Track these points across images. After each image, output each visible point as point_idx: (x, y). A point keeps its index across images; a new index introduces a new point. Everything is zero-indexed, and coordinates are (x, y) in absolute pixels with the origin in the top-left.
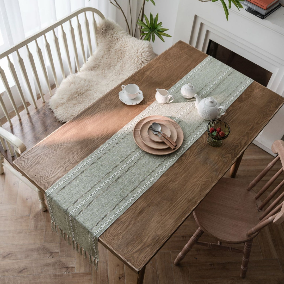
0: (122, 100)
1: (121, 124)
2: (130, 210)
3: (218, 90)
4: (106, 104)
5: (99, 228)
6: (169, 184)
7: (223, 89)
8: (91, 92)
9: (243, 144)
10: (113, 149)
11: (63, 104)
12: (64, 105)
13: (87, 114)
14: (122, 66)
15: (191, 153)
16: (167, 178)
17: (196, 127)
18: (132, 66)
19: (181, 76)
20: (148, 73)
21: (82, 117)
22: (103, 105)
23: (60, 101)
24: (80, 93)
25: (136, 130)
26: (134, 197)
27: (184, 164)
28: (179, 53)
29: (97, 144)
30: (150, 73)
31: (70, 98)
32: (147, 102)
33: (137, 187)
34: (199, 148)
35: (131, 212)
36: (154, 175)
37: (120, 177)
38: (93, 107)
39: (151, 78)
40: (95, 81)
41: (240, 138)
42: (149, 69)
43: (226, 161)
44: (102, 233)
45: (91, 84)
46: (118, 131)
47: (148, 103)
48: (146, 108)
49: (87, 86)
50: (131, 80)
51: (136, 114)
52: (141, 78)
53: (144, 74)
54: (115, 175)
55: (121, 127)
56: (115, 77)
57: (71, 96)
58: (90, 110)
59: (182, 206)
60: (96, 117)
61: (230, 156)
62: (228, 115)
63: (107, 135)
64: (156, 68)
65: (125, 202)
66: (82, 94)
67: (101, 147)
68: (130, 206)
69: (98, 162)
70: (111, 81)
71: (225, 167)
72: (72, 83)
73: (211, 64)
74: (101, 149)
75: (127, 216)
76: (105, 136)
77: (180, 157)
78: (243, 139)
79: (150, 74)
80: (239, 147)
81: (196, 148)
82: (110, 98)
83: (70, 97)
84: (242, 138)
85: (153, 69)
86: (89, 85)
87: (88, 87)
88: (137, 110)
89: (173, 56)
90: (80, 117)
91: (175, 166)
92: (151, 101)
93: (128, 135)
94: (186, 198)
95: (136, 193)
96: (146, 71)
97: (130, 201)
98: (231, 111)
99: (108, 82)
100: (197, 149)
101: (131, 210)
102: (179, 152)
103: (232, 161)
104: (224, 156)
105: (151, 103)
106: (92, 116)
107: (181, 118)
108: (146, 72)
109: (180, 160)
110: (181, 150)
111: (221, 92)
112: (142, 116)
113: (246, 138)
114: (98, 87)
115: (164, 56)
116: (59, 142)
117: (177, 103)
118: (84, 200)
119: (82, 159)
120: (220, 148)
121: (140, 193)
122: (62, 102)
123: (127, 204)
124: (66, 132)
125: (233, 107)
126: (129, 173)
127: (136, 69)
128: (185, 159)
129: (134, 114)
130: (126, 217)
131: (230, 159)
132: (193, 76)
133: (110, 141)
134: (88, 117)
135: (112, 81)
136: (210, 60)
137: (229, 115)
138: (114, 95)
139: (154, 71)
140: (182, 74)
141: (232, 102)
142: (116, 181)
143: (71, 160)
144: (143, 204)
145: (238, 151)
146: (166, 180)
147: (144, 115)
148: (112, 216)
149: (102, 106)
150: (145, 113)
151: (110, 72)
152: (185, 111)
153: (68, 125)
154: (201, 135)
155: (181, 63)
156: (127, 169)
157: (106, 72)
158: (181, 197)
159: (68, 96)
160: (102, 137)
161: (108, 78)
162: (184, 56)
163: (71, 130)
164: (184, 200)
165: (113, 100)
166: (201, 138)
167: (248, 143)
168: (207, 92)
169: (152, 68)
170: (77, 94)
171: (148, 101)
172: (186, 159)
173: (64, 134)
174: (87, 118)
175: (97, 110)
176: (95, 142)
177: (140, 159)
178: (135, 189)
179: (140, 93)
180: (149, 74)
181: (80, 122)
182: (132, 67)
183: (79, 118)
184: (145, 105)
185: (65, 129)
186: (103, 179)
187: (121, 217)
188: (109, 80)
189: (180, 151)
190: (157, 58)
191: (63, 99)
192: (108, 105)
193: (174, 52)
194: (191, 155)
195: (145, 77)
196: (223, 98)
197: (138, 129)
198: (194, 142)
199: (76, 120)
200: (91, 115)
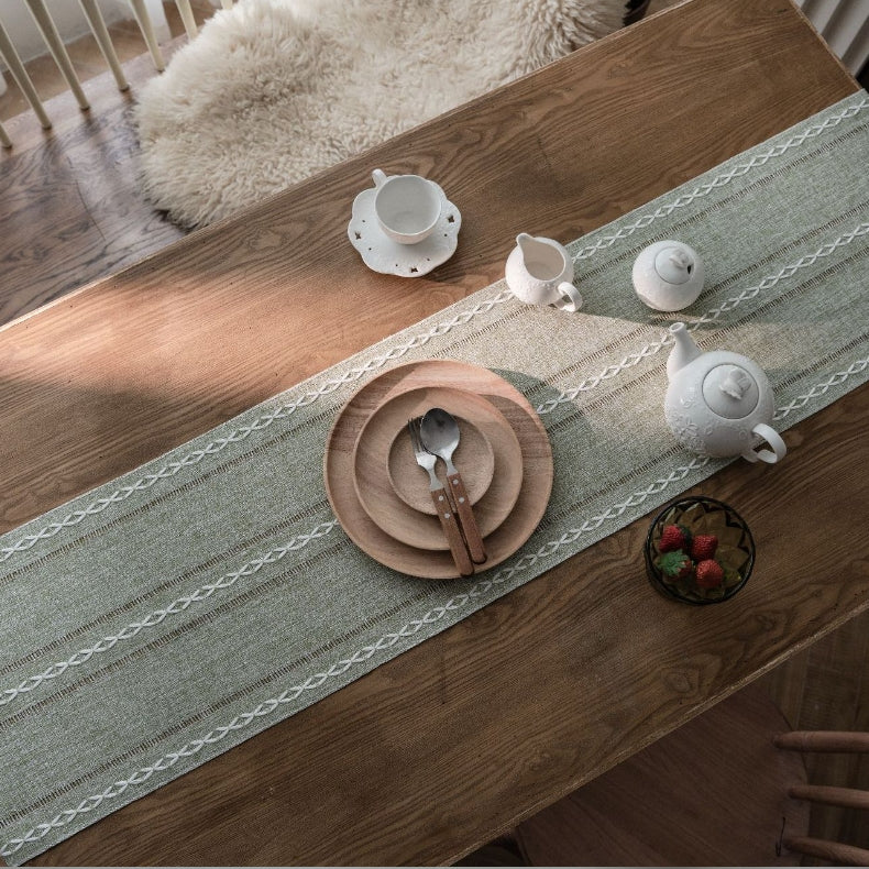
0: (358, 237)
1: (309, 359)
2: (181, 788)
3: (820, 297)
4: (284, 235)
5: (28, 828)
6: (386, 720)
7: (845, 301)
8: (310, 99)
9: (801, 622)
10: (225, 477)
11: (181, 127)
12: (181, 134)
13: (186, 269)
14: (476, 11)
15: (547, 600)
16: (391, 690)
17: (628, 468)
18: (512, 29)
19: (676, 170)
20: (534, 115)
21: (161, 274)
22: (269, 240)
23: (172, 113)
24: (262, 98)
25: (356, 411)
26: (194, 746)
27: (493, 642)
28: (727, 39)
29: (171, 433)
30: (545, 118)
31: (213, 110)
32: (465, 274)
33: (250, 689)
34: (592, 582)
35: (180, 800)
36: (343, 656)
37: (201, 620)
38: (227, 237)
39: (537, 146)
40: (348, 49)
41: (800, 589)
42: (549, 94)
43: (684, 685)
44: (33, 856)
45: (326, 60)
46: (279, 391)
47: (468, 280)
48: (446, 304)
49: (306, 65)
50: (444, 133)
51: (392, 325)
52: (490, 133)
53: (514, 116)
54: (184, 607)
55: (302, 376)
56: (439, 48)
57: (221, 102)
58: (208, 247)
59: (394, 843)
60: (219, 292)
61: (714, 664)
62: (804, 444)
63: (228, 400)
64: (581, 97)
65: (175, 748)
66: (271, 102)
67: (178, 450)
68: (187, 770)
69: (140, 523)
70: (414, 64)
71: (663, 716)
72: (243, 42)
73: (847, 142)
74: (176, 459)
75: (158, 812)
76: (216, 397)
77: (492, 603)
78: (817, 595)
79: (541, 122)
80: (779, 632)
81: (581, 578)
82: (314, 208)
83: (213, 106)
84: (813, 588)
85: (569, 97)
86: (314, 63)
87: (306, 72)
88: (408, 304)
89: (689, 49)
90: (155, 274)
91: (451, 639)
92: (487, 274)
93: (312, 422)
94: (429, 812)
95: (236, 719)
96: (530, 102)
97: (196, 750)
98: (829, 427)
99: (404, 64)
100: (584, 583)
101: (185, 791)
102: (497, 580)
103: (711, 694)
104: (687, 660)
105: (482, 286)
106: (203, 281)
107: (580, 403)
108: (525, 109)
109: (485, 620)
110: (508, 570)
111: (829, 315)
112: (416, 341)
113: (830, 596)
114: (350, 82)
115: (647, 39)
116: (24, 376)
117: (595, 317)
118: (22, 681)
119: (83, 484)
120: (688, 611)
121: (247, 727)
122: (178, 118)
123: (177, 757)
124: (71, 332)
125: (848, 410)
126: (244, 616)
127: (524, 48)
128: (506, 621)
129: (384, 322)
130: (152, 815)
131: (705, 683)
132: (738, 187)
133: (226, 435)
134: (183, 284)
135: (418, 65)
136: (856, 117)
137: (810, 446)
138: (334, 199)
139: (565, 112)
140: (687, 164)
141: (855, 384)
142: (176, 633)
143: (39, 480)
144: (240, 779)
145: (760, 653)
146: (386, 695)
147: (424, 341)
148: (100, 791)
149: (264, 242)
150: (432, 332)
151: (425, 20)
152: (615, 373)
153: (90, 302)
154: (633, 519)
155: (710, 100)
156: (242, 592)
157: (408, 14)
158: (407, 801)
159: (208, 100)
160: (200, 402)
161: (409, 42)
162: (740, 64)
163: (94, 327)
164: (417, 814)
165: (325, 221)
166: (626, 535)
167: (830, 622)
168: (759, 296)
169: (566, 95)
170: (247, 98)
171: (474, 269)
172: (512, 620)
173: (57, 340)
174: (178, 285)
175: (237, 253)
176: (163, 420)
177: (316, 558)
178: (237, 695)
179: (451, 219)
180: (537, 120)
181: (142, 301)
182: (509, 35)
183: (147, 277)
184: (450, 289)
185: (74, 316)
186: (128, 606)
187: (132, 810)
188: (410, 53)
189: (502, 576)
190: (609, 45)
191: (186, 103)
192: (293, 242)
193: (703, 26)
194: (541, 606)
195: (511, 136)
196: (822, 346)
197: (364, 412)
198: (585, 545)
199: (127, 286)
200: (203, 274)
